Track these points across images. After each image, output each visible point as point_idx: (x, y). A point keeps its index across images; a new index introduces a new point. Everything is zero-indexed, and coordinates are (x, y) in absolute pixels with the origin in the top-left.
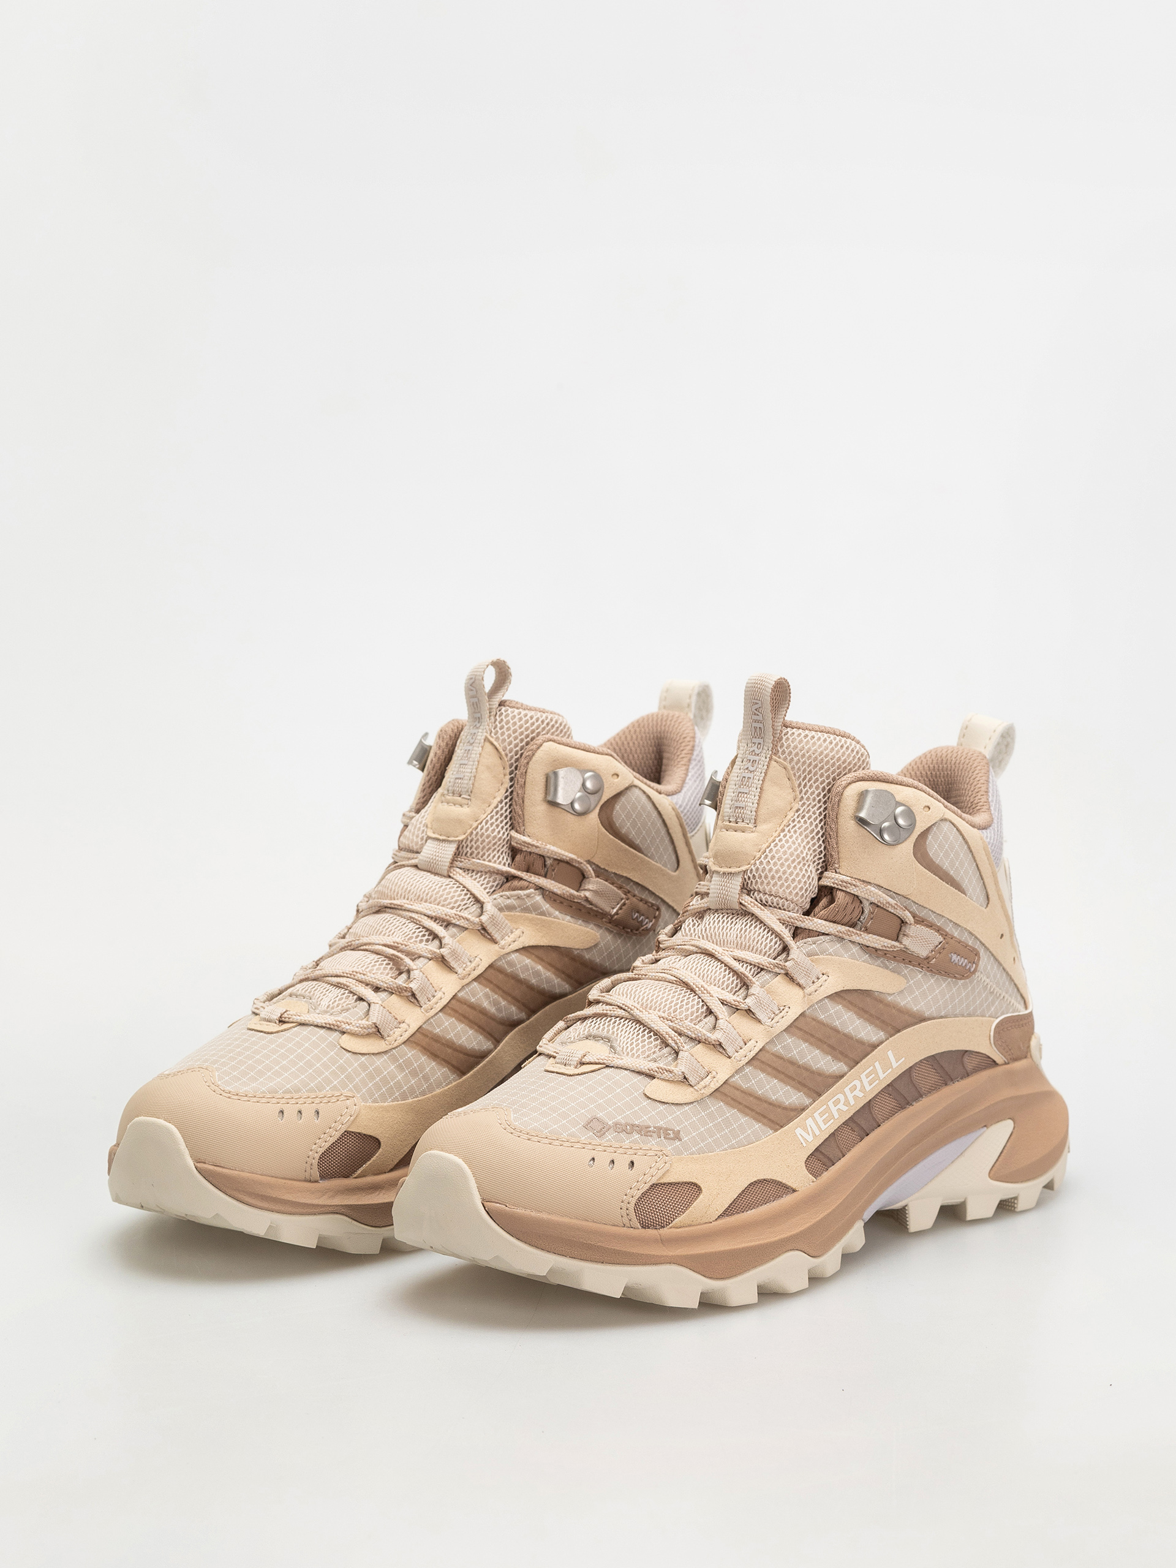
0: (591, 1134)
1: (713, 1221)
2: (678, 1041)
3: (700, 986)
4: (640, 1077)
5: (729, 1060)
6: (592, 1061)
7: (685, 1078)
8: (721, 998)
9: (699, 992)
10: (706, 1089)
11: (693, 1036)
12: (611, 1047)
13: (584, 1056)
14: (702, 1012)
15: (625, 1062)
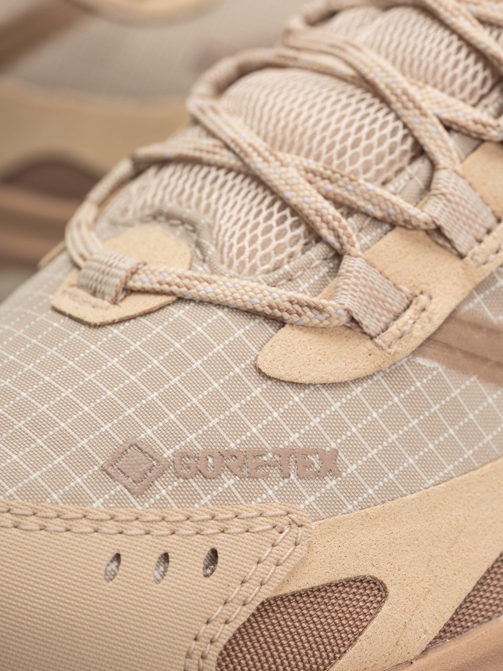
0: (119, 487)
1: (417, 658)
2: (341, 231)
3: (399, 92)
4: (252, 324)
5: (458, 263)
6: (148, 286)
7: (353, 319)
8: (445, 115)
9: (398, 106)
10: (402, 341)
11: (379, 214)
12: (198, 245)
13: (133, 274)
14: (404, 153)
15: (218, 291)
